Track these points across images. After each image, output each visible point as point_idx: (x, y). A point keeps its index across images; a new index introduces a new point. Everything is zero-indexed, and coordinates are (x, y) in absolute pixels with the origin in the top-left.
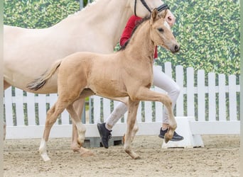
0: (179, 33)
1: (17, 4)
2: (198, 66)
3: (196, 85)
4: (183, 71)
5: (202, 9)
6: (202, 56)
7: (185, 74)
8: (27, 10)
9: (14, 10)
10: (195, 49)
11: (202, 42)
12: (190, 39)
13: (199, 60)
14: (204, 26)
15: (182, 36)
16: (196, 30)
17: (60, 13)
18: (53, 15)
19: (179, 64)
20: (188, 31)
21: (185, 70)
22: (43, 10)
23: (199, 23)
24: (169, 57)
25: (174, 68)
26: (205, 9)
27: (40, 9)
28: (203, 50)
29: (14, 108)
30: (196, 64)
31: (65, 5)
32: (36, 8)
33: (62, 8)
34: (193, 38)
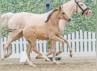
0: (85, 20)
1: (23, 8)
2: (93, 32)
3: (92, 38)
4: (86, 33)
5: (94, 11)
6: (94, 28)
7: (88, 35)
8: (27, 10)
9: (22, 10)
10: (91, 25)
11: (94, 23)
12: (90, 22)
13: (93, 29)
14: (95, 17)
15: (86, 21)
16: (92, 19)
17: (38, 11)
18: (36, 12)
19: (85, 31)
20: (89, 19)
21: (87, 33)
22: (33, 10)
23: (93, 16)
24: (81, 28)
25: (83, 32)
26: (95, 11)
27: (32, 10)
28: (94, 26)
29: (23, 45)
30: (92, 31)
31: (40, 8)
32: (30, 9)
33: (39, 9)
34: (90, 21)
